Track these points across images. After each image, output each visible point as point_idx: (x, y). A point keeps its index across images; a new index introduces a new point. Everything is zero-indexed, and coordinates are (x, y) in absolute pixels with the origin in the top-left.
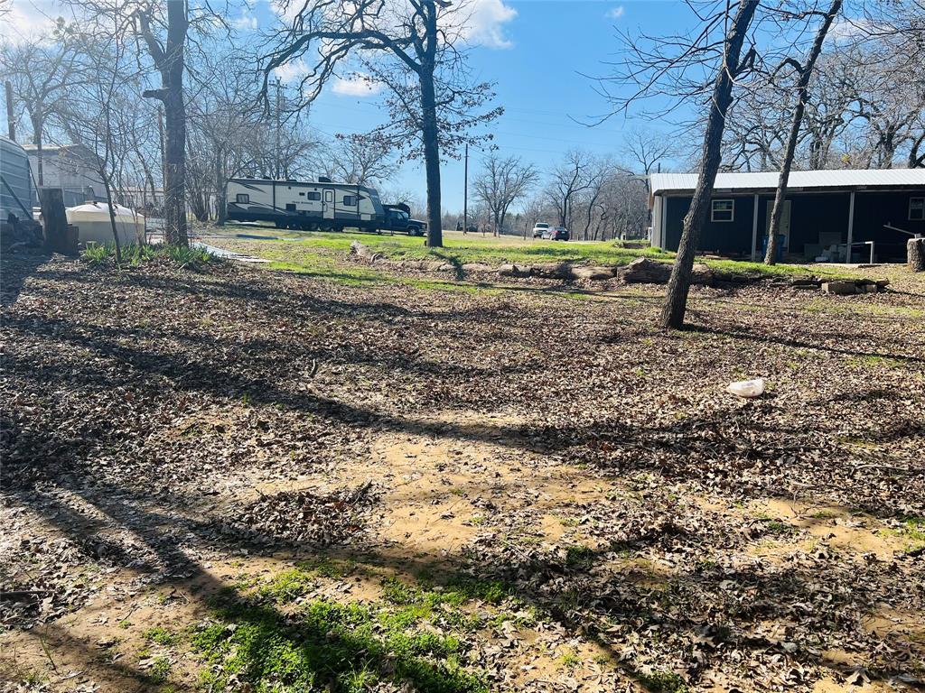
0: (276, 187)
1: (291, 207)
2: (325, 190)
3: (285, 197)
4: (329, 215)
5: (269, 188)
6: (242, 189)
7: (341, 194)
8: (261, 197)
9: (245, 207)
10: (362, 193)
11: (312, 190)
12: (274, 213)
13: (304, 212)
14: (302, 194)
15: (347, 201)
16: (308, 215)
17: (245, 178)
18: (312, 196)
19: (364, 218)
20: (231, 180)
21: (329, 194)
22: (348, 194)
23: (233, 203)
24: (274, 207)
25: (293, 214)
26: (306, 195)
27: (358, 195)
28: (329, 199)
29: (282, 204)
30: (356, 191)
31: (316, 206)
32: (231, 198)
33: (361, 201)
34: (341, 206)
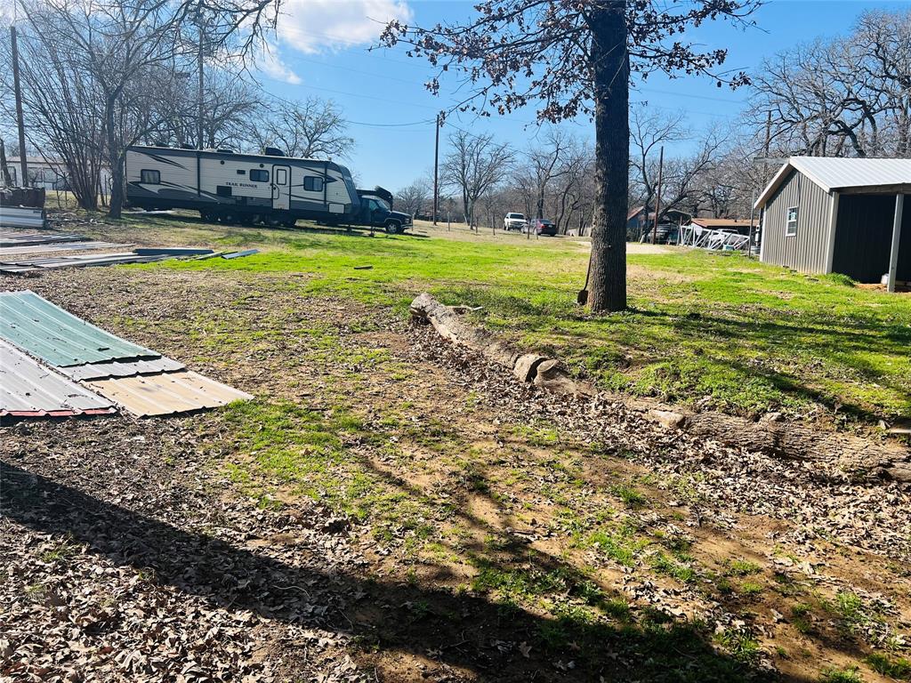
0: (201, 160)
1: (224, 191)
2: (276, 168)
3: (216, 175)
4: (282, 203)
5: (190, 162)
6: (149, 162)
7: (299, 174)
8: (180, 175)
9: (154, 189)
10: (332, 173)
11: (256, 166)
12: (198, 199)
13: (244, 198)
14: (241, 172)
15: (309, 184)
16: (249, 203)
17: (154, 146)
18: (256, 176)
19: (334, 209)
20: (130, 148)
21: (282, 174)
22: (310, 174)
23: (136, 183)
24: (199, 190)
25: (229, 201)
26: (248, 173)
27: (325, 175)
28: (282, 180)
29: (210, 187)
30: (322, 170)
31: (262, 191)
32: (132, 174)
33: (329, 185)
34: (299, 192)
